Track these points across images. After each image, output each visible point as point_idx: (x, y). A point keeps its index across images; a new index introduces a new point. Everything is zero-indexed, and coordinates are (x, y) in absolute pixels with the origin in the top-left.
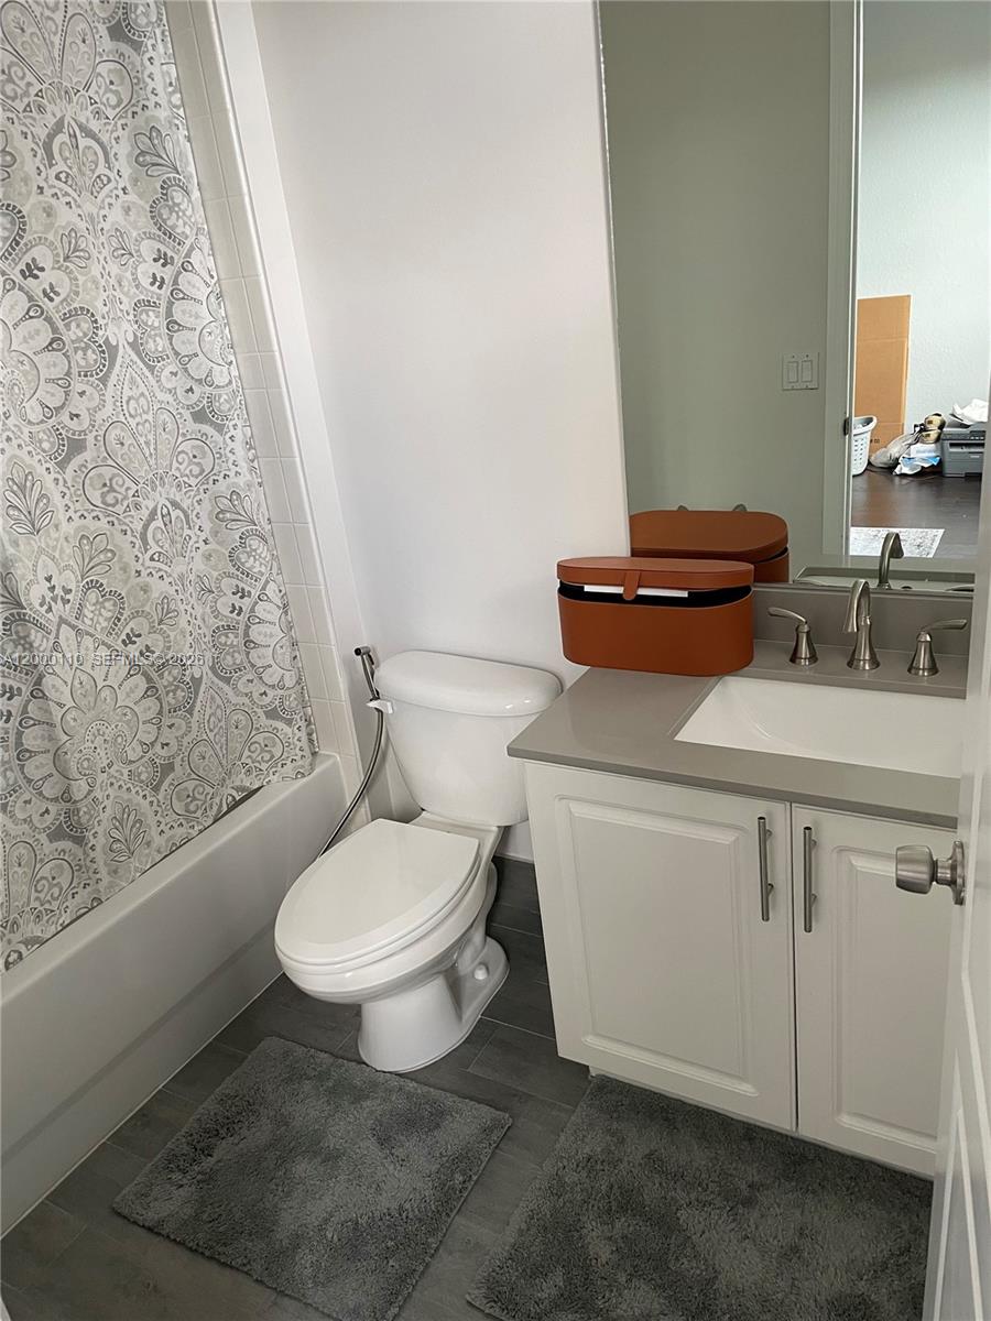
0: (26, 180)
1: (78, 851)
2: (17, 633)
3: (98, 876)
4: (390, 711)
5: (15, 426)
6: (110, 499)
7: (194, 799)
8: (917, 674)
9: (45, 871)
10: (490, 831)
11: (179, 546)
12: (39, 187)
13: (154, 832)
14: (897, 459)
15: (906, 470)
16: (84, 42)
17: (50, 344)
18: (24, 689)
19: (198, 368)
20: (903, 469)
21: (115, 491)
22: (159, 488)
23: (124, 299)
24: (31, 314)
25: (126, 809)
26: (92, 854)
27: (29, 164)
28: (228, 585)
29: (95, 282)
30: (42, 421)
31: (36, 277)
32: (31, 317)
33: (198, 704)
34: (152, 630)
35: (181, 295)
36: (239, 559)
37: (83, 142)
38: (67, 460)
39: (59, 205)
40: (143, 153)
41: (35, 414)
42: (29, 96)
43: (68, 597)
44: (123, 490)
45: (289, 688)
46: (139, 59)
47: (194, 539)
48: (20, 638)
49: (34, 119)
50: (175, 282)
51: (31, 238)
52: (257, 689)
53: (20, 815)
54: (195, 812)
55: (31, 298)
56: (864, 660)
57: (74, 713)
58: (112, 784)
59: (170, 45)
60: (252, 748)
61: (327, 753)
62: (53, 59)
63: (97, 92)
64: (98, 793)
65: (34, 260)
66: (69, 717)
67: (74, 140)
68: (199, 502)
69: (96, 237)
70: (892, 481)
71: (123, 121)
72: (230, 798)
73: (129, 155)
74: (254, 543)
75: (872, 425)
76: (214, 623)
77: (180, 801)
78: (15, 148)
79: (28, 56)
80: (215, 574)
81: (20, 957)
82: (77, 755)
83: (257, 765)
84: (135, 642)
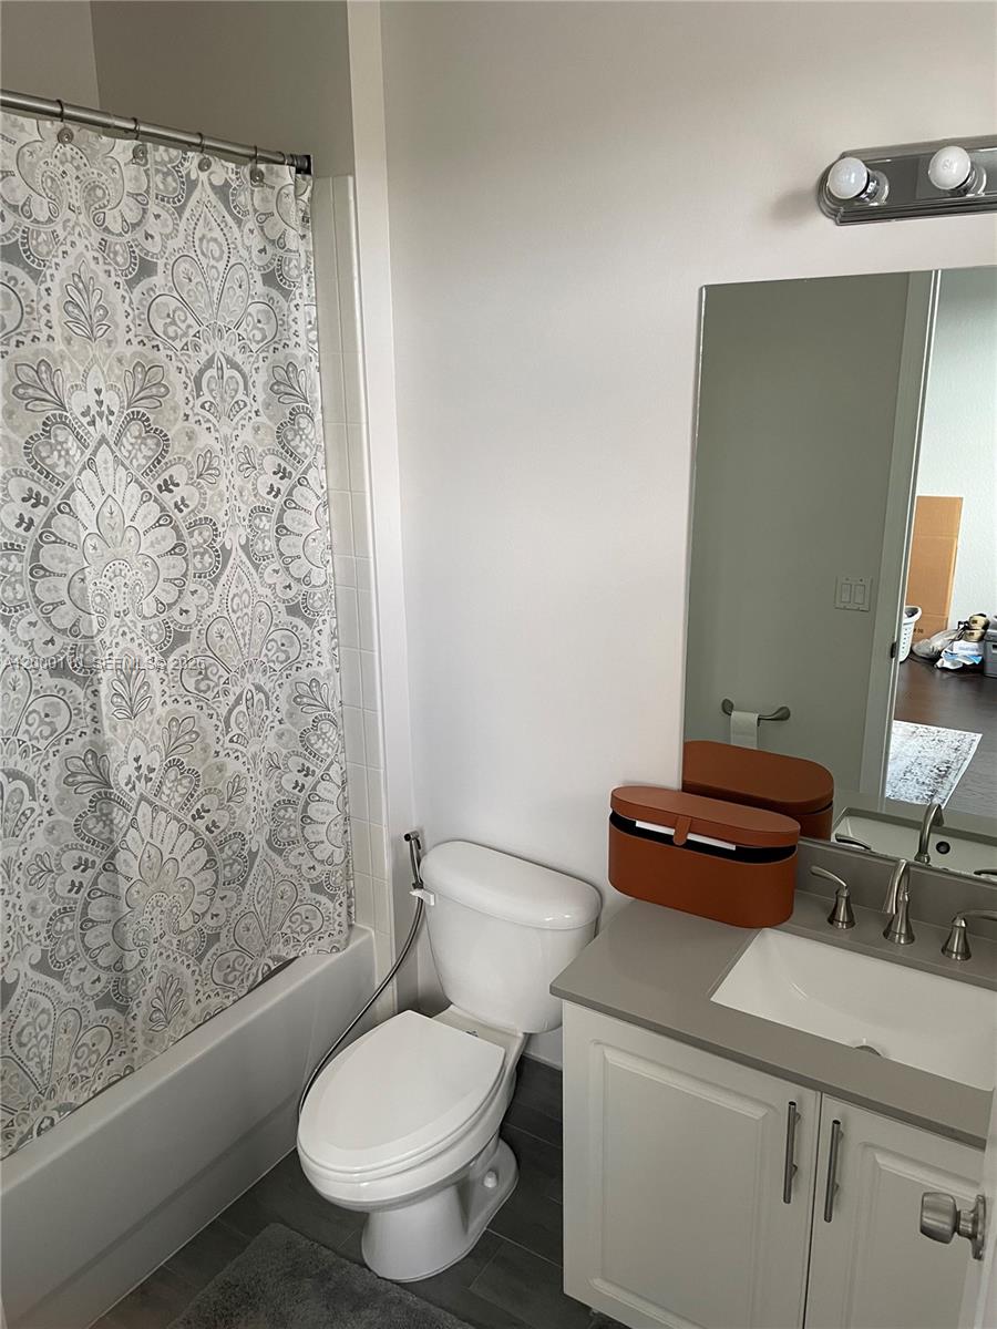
0: (175, 409)
1: (120, 1018)
2: (101, 810)
3: (135, 1045)
4: (433, 904)
5: (132, 621)
6: (203, 686)
7: (234, 969)
8: (950, 957)
9: (87, 1038)
10: (515, 1037)
11: (256, 727)
12: (185, 415)
13: (192, 1001)
14: (940, 652)
15: (948, 665)
16: (240, 287)
17: (173, 549)
18: (98, 861)
19: (298, 569)
20: (945, 663)
21: (209, 679)
22: (247, 675)
23: (243, 507)
24: (161, 522)
25: (170, 977)
26: (133, 1023)
27: (180, 395)
28: (295, 763)
29: (221, 495)
30: (155, 616)
31: (171, 491)
32: (160, 525)
33: (251, 877)
34: (221, 807)
35: (294, 505)
36: (309, 740)
37: (228, 372)
38: (171, 650)
39: (200, 430)
40: (278, 383)
41: (149, 607)
42: (188, 336)
43: (151, 775)
44: (215, 679)
45: (336, 865)
46: (286, 305)
47: (270, 719)
48: (103, 814)
49: (189, 357)
50: (290, 494)
51: (171, 458)
52: (306, 862)
53: (74, 983)
54: (232, 983)
55: (163, 509)
56: (900, 934)
57: (138, 886)
58: (161, 954)
59: (314, 290)
60: (293, 919)
61: (362, 926)
62: (211, 303)
63: (246, 330)
64: (148, 964)
65: (171, 477)
66: (133, 890)
67: (220, 372)
68: (280, 685)
69: (227, 456)
70: (934, 674)
71: (264, 354)
72: (266, 968)
73: (265, 384)
74: (326, 727)
75: (917, 617)
76: (276, 797)
77: (220, 971)
78: (169, 382)
79: (192, 302)
80: (284, 752)
81: (52, 1124)
82: (135, 926)
83: (296, 935)
84: (203, 817)
